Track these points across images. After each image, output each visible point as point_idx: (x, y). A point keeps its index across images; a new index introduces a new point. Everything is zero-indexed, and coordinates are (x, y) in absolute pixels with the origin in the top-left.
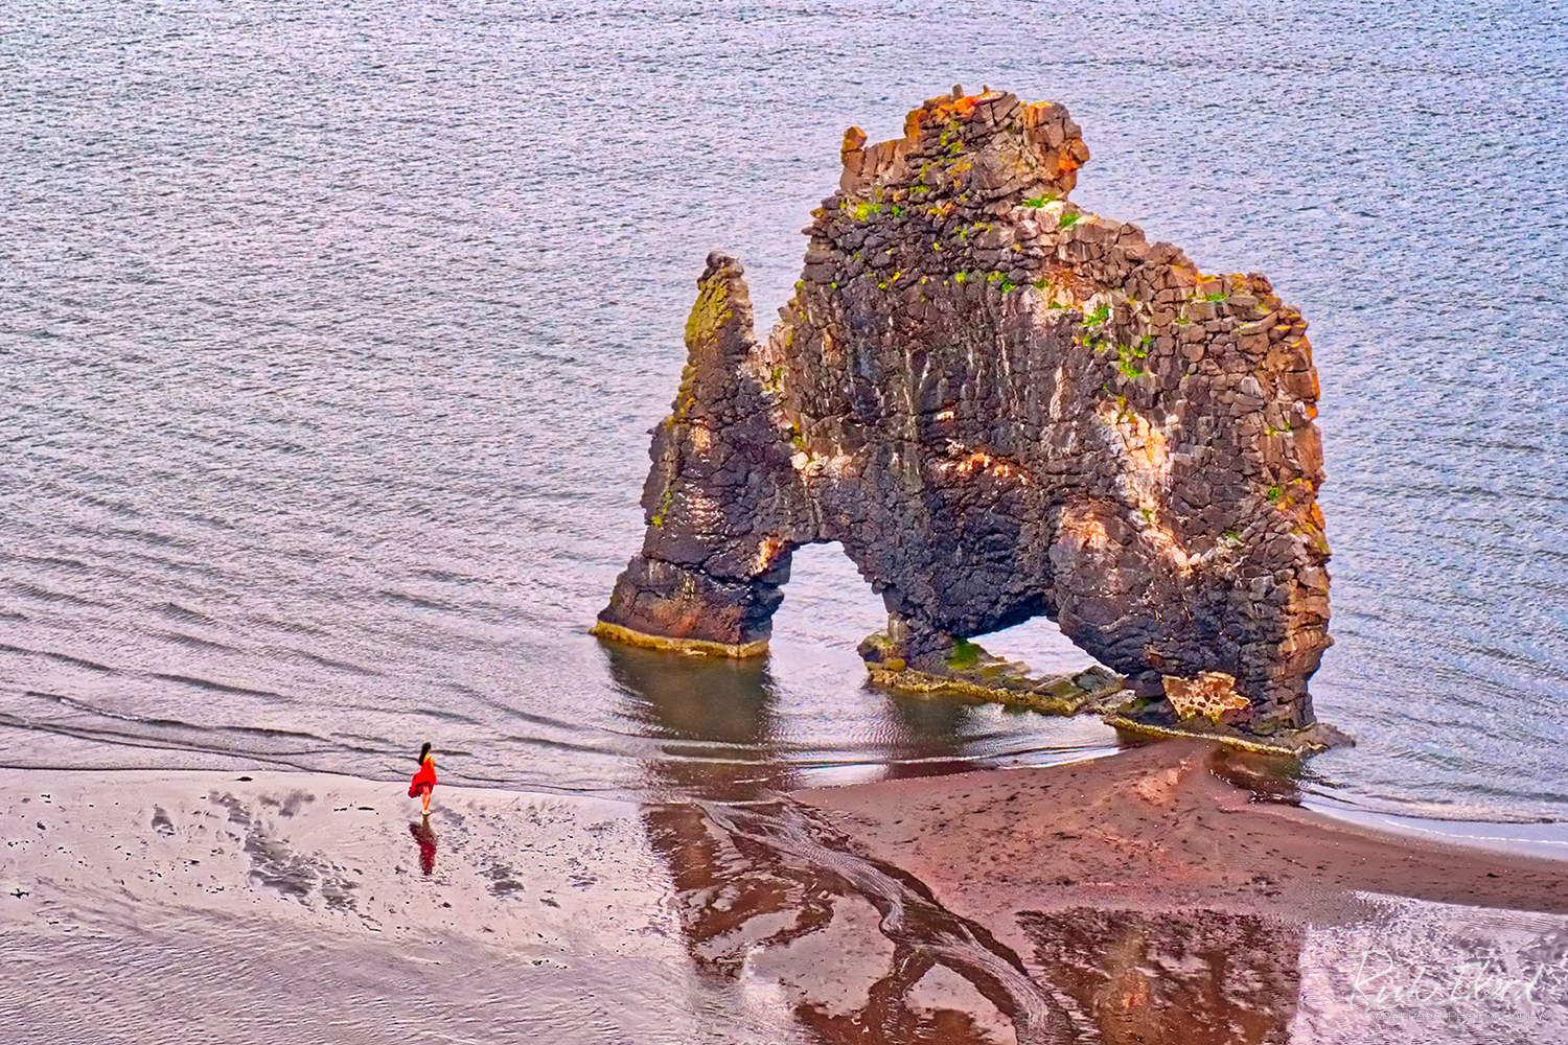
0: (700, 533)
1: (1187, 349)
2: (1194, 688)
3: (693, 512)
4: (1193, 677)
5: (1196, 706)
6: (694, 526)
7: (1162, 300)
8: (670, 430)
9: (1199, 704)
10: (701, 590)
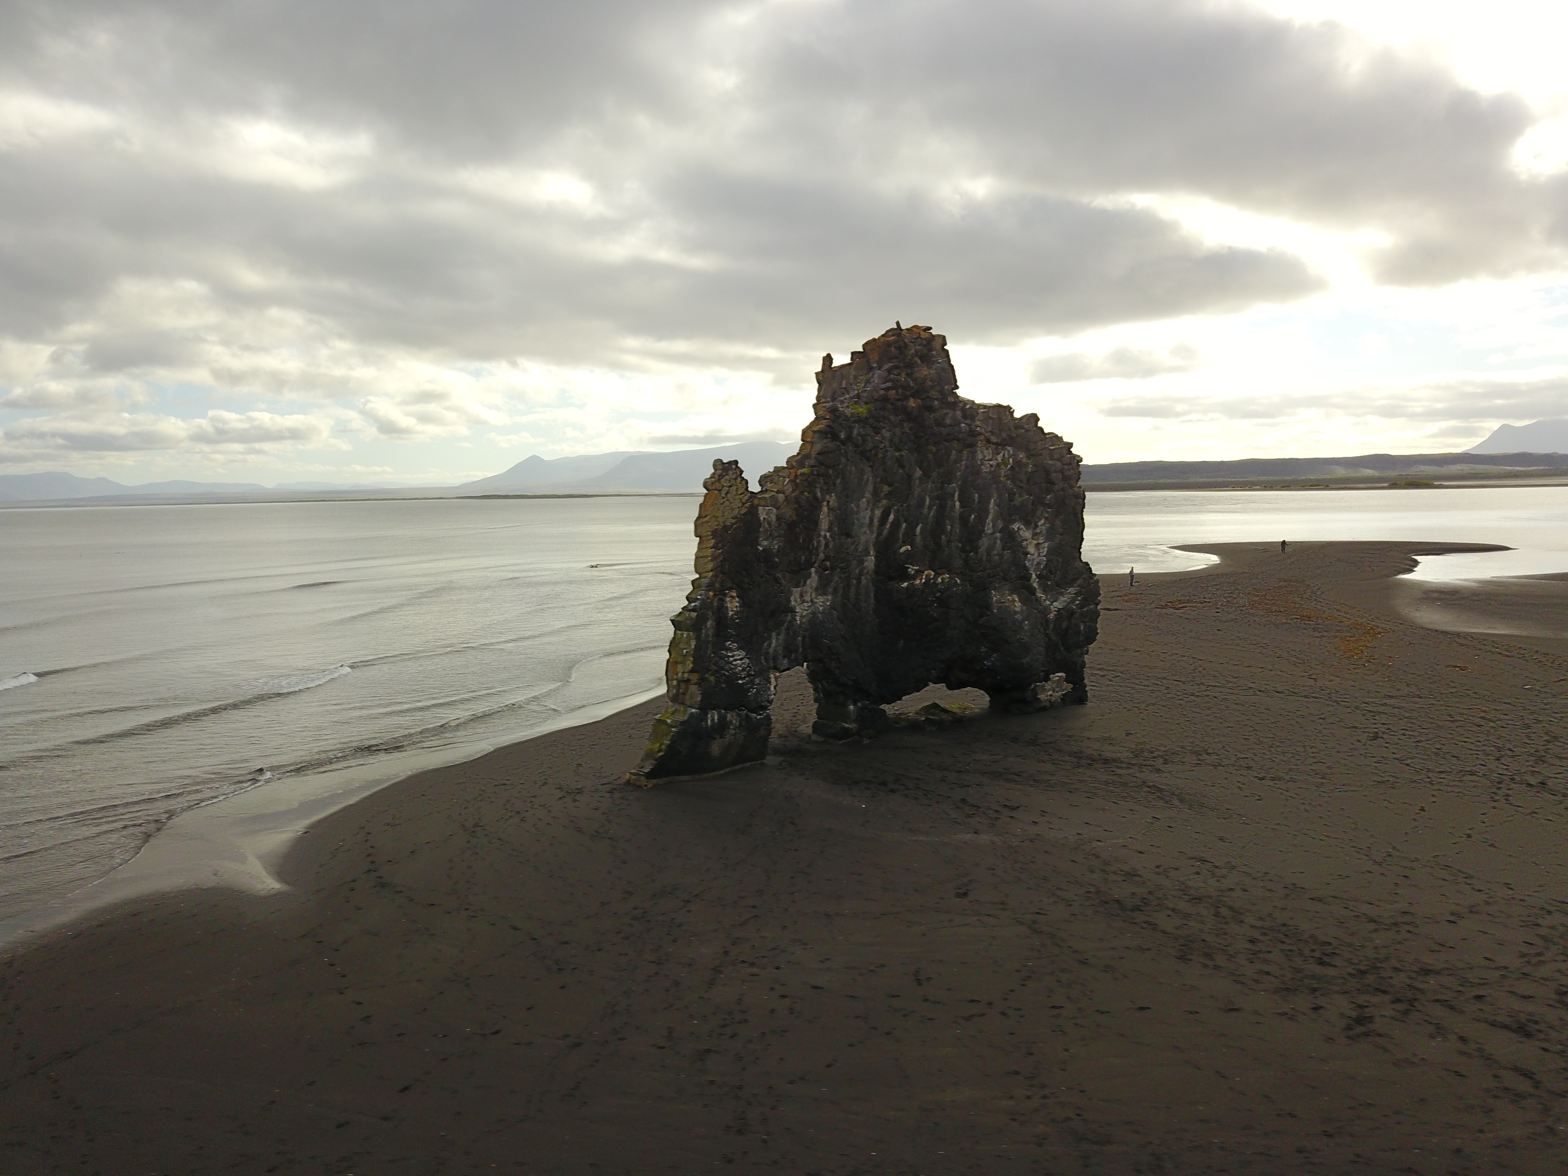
0: (741, 678)
1: (1054, 476)
2: (1048, 685)
3: (734, 663)
4: (1047, 679)
5: (1049, 697)
6: (736, 673)
7: (1039, 448)
8: (712, 602)
9: (1051, 695)
10: (744, 724)
